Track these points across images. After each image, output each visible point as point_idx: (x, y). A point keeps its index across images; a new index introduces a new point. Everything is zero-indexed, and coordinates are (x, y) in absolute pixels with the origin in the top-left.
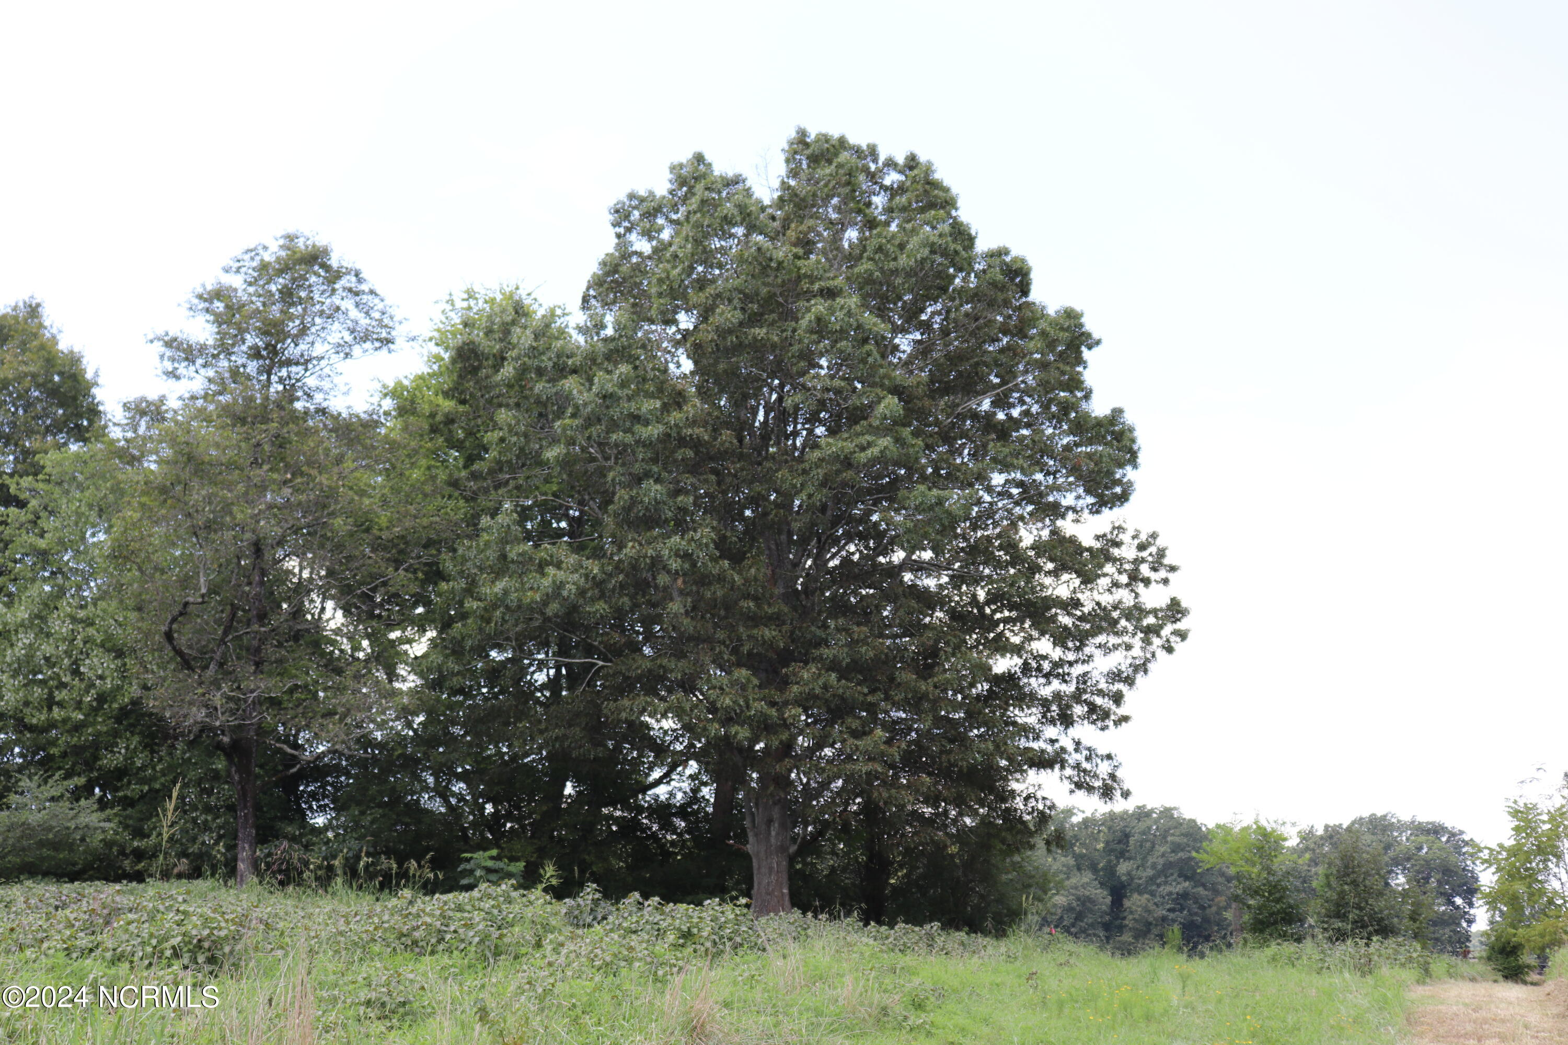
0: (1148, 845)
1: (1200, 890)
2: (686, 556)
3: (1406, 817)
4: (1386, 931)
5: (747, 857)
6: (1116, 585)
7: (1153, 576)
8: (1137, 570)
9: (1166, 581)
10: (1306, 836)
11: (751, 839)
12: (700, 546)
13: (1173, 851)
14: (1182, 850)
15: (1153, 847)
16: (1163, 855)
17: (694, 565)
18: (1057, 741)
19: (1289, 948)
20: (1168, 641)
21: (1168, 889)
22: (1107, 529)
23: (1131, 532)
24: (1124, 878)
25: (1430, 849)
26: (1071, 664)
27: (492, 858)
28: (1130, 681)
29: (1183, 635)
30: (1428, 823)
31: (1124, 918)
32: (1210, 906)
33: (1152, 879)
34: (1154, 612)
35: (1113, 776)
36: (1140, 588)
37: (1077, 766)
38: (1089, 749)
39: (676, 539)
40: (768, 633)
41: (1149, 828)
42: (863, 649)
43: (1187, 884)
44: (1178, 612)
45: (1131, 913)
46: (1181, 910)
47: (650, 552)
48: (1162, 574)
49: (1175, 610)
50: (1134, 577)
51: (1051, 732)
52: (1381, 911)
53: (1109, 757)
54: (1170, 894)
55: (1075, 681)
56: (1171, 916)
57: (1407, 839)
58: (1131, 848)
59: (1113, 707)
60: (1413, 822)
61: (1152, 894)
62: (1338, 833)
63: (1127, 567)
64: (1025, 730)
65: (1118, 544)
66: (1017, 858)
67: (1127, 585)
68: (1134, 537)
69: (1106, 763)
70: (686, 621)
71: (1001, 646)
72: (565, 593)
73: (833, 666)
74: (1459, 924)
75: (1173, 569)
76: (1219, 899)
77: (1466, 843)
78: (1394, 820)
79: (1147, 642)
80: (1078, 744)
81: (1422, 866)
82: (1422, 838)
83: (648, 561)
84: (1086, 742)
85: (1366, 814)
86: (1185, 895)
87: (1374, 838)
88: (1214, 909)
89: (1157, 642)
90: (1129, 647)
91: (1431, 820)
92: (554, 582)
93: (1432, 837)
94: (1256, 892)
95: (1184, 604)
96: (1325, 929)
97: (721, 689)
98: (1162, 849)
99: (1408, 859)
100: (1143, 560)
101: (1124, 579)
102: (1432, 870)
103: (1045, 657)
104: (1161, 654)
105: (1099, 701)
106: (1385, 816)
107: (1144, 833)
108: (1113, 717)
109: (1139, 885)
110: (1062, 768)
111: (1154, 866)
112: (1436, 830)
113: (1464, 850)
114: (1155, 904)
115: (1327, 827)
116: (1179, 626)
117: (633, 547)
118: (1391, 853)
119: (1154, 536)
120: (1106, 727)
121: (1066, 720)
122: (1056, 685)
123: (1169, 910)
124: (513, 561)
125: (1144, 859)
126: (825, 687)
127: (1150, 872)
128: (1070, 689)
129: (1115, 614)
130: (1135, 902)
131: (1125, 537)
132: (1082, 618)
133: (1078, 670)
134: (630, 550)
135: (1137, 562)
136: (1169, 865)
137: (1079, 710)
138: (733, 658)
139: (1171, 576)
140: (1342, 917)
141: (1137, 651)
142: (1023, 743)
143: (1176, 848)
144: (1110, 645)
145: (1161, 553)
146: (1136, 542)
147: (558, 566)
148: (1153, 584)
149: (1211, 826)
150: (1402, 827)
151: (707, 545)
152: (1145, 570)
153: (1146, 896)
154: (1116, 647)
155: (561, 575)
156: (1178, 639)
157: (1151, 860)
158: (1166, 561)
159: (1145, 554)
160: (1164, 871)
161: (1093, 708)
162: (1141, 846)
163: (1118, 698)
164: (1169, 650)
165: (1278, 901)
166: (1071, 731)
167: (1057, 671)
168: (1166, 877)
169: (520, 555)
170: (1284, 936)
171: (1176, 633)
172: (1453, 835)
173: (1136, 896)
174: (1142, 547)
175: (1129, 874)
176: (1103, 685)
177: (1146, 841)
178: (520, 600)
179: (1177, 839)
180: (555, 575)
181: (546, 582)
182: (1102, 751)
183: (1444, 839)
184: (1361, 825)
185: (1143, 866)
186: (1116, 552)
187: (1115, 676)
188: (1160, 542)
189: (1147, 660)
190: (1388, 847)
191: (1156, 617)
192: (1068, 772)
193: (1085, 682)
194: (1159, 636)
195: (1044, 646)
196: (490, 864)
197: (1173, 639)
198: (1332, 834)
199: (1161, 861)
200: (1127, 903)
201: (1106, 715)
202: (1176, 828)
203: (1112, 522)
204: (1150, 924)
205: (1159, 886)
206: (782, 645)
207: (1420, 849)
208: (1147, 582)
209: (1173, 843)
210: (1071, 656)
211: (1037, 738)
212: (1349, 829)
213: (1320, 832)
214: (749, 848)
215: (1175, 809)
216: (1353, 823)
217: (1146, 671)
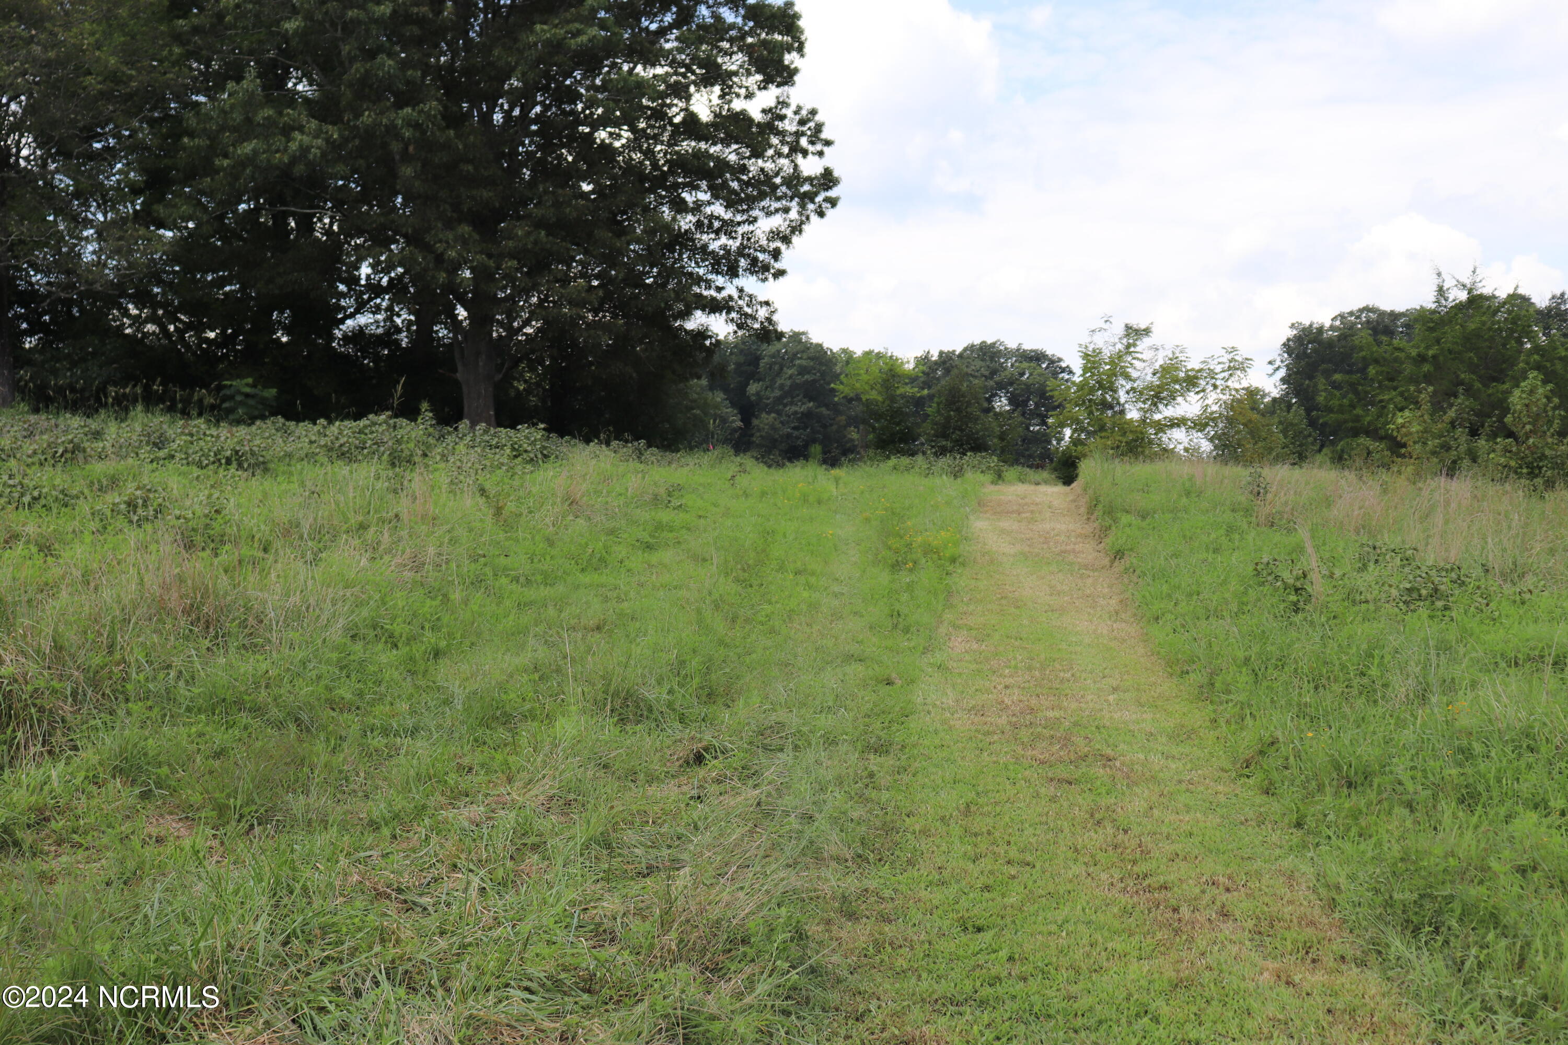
0: (777, 367)
1: (824, 411)
2: (417, 126)
3: (1012, 345)
4: (978, 447)
5: (457, 384)
6: (779, 154)
7: (811, 148)
8: (798, 142)
9: (821, 154)
10: (924, 360)
11: (460, 368)
12: (428, 115)
13: (799, 374)
14: (809, 373)
15: (781, 369)
16: (790, 377)
17: (424, 132)
18: (723, 288)
19: (905, 461)
20: (820, 206)
21: (794, 408)
22: (772, 103)
23: (793, 107)
24: (753, 398)
25: (1031, 374)
26: (739, 224)
27: (247, 385)
28: (786, 240)
29: (833, 202)
30: (1031, 351)
31: (752, 435)
32: (831, 425)
33: (779, 400)
34: (810, 179)
35: (769, 320)
36: (799, 159)
37: (740, 310)
38: (750, 296)
39: (409, 110)
40: (486, 194)
41: (779, 351)
42: (568, 210)
43: (811, 404)
44: (830, 181)
45: (759, 430)
46: (805, 428)
47: (384, 121)
48: (819, 147)
49: (828, 179)
50: (795, 149)
51: (720, 281)
52: (977, 433)
53: (767, 303)
54: (796, 413)
55: (740, 238)
56: (796, 433)
57: (1012, 365)
58: (761, 370)
59: (772, 261)
60: (1018, 350)
61: (779, 413)
62: (951, 359)
63: (788, 139)
64: (699, 280)
65: (782, 118)
66: (681, 385)
67: (788, 156)
68: (796, 113)
69: (765, 308)
70: (417, 183)
71: (680, 207)
72: (311, 157)
73: (540, 224)
74: (1050, 442)
75: (828, 143)
76: (840, 418)
77: (1063, 370)
78: (1002, 348)
79: (803, 206)
80: (741, 290)
81: (1022, 390)
82: (1025, 365)
83: (383, 129)
84: (748, 289)
85: (977, 342)
86: (808, 415)
87: (983, 364)
88: (835, 427)
89: (811, 207)
90: (786, 210)
91: (1034, 348)
92: (301, 146)
93: (1033, 364)
94: (878, 416)
95: (836, 174)
96: (933, 447)
97: (447, 242)
98: (790, 372)
99: (1011, 384)
100: (803, 134)
101: (786, 150)
102: (1031, 393)
103: (718, 218)
104: (814, 218)
105: (761, 256)
106: (994, 343)
107: (773, 356)
108: (772, 271)
109: (767, 405)
110: (728, 313)
111: (782, 387)
112: (1037, 357)
113: (1061, 376)
114: (782, 423)
115: (941, 353)
116: (832, 193)
117: (369, 116)
118: (997, 378)
119: (813, 112)
120: (766, 279)
121: (733, 272)
122: (724, 240)
123: (794, 428)
124: (259, 124)
125: (773, 381)
126: (536, 243)
127: (777, 393)
128: (734, 245)
129: (778, 180)
130: (765, 421)
131: (789, 112)
132: (748, 184)
133: (745, 228)
134: (367, 118)
135: (799, 134)
136: (795, 387)
137: (743, 263)
138: (455, 215)
139: (826, 149)
140: (945, 436)
141: (794, 214)
142: (696, 289)
143: (803, 371)
144: (772, 209)
145: (819, 128)
146: (797, 117)
147: (301, 129)
148: (810, 156)
149: (835, 349)
150: (1008, 353)
151: (435, 116)
152: (804, 142)
153: (773, 415)
154: (777, 211)
155: (306, 139)
156: (829, 205)
157: (779, 382)
158: (824, 135)
159: (805, 129)
160: (790, 393)
161: (755, 261)
162: (770, 368)
163: (776, 254)
164: (821, 214)
165: (898, 424)
166: (736, 281)
167: (727, 228)
168: (793, 398)
169: (264, 119)
170: (903, 453)
171: (827, 200)
172: (1052, 362)
173: (764, 415)
174: (802, 122)
175: (758, 394)
176: (764, 242)
177: (775, 363)
178: (269, 161)
179: (804, 363)
180: (301, 140)
181: (294, 146)
182: (762, 298)
183: (1044, 366)
184: (972, 351)
185: (771, 387)
186: (780, 125)
187: (775, 235)
188: (818, 118)
189: (802, 223)
190: (994, 372)
191: (812, 185)
192: (734, 315)
193: (749, 239)
194: (813, 202)
195: (718, 209)
196: (247, 390)
197: (824, 205)
198: (946, 359)
199: (788, 383)
200: (755, 422)
201: (766, 268)
202: (803, 352)
203: (777, 98)
204: (776, 440)
205: (785, 405)
206: (497, 205)
207: (1023, 374)
208: (805, 153)
209: (800, 366)
210: (739, 218)
211: (709, 287)
212: (961, 356)
213: (935, 358)
214: (458, 376)
215: (803, 333)
216: (965, 349)
217: (801, 231)
